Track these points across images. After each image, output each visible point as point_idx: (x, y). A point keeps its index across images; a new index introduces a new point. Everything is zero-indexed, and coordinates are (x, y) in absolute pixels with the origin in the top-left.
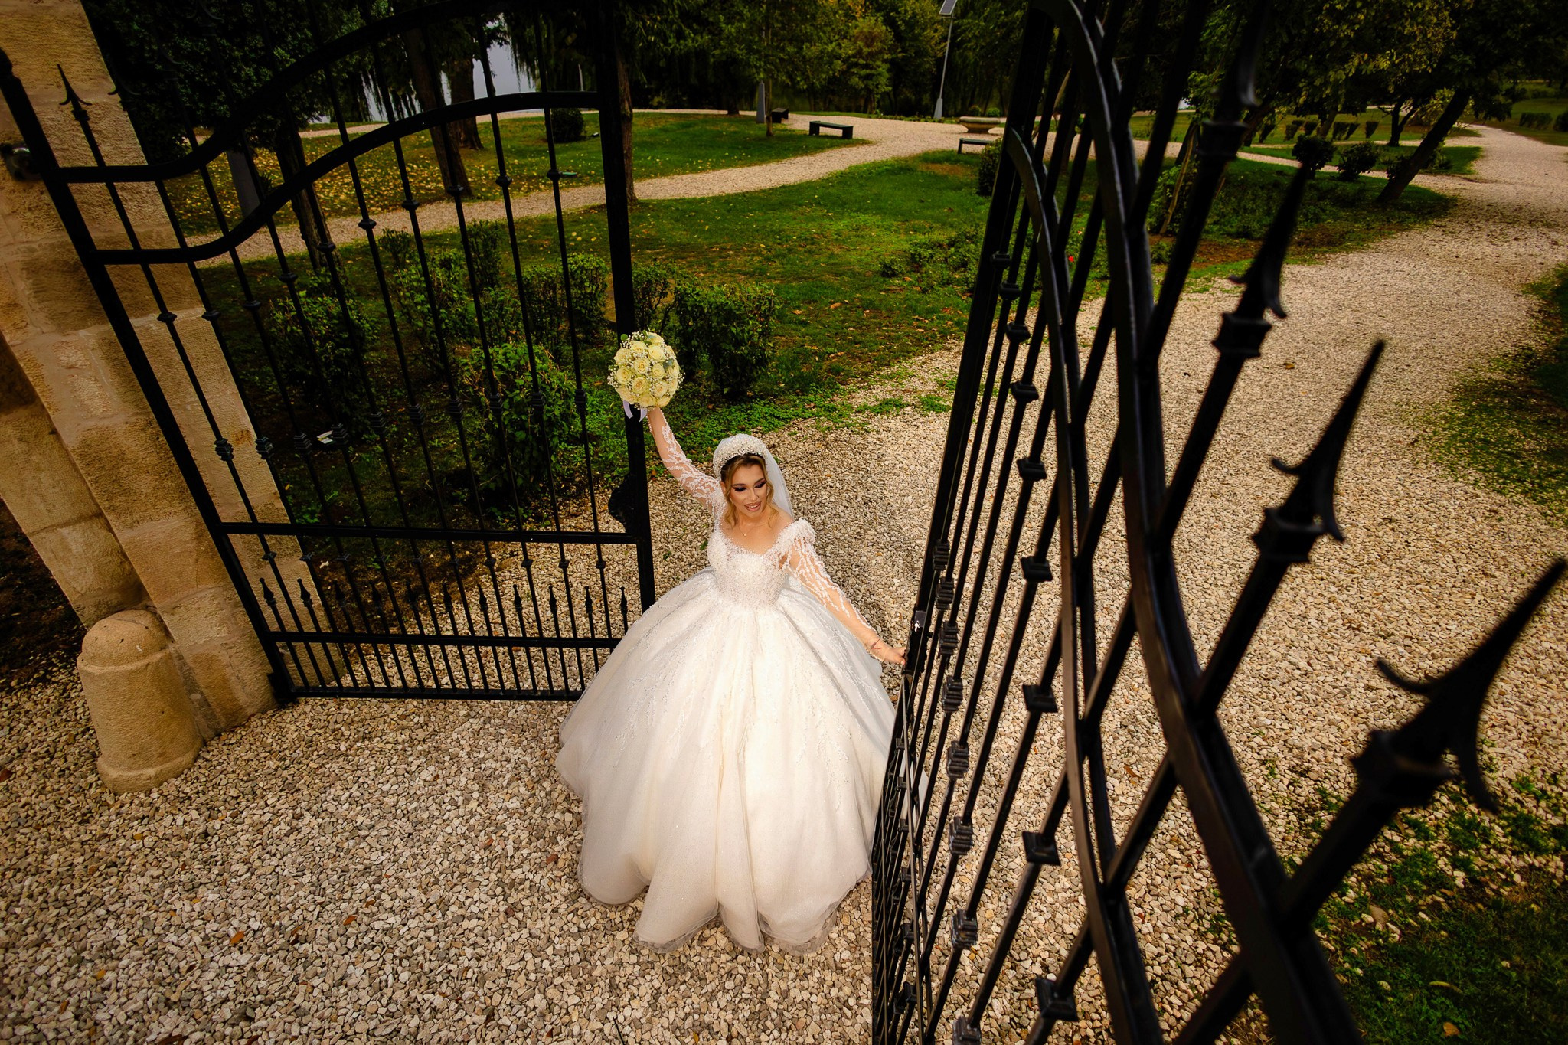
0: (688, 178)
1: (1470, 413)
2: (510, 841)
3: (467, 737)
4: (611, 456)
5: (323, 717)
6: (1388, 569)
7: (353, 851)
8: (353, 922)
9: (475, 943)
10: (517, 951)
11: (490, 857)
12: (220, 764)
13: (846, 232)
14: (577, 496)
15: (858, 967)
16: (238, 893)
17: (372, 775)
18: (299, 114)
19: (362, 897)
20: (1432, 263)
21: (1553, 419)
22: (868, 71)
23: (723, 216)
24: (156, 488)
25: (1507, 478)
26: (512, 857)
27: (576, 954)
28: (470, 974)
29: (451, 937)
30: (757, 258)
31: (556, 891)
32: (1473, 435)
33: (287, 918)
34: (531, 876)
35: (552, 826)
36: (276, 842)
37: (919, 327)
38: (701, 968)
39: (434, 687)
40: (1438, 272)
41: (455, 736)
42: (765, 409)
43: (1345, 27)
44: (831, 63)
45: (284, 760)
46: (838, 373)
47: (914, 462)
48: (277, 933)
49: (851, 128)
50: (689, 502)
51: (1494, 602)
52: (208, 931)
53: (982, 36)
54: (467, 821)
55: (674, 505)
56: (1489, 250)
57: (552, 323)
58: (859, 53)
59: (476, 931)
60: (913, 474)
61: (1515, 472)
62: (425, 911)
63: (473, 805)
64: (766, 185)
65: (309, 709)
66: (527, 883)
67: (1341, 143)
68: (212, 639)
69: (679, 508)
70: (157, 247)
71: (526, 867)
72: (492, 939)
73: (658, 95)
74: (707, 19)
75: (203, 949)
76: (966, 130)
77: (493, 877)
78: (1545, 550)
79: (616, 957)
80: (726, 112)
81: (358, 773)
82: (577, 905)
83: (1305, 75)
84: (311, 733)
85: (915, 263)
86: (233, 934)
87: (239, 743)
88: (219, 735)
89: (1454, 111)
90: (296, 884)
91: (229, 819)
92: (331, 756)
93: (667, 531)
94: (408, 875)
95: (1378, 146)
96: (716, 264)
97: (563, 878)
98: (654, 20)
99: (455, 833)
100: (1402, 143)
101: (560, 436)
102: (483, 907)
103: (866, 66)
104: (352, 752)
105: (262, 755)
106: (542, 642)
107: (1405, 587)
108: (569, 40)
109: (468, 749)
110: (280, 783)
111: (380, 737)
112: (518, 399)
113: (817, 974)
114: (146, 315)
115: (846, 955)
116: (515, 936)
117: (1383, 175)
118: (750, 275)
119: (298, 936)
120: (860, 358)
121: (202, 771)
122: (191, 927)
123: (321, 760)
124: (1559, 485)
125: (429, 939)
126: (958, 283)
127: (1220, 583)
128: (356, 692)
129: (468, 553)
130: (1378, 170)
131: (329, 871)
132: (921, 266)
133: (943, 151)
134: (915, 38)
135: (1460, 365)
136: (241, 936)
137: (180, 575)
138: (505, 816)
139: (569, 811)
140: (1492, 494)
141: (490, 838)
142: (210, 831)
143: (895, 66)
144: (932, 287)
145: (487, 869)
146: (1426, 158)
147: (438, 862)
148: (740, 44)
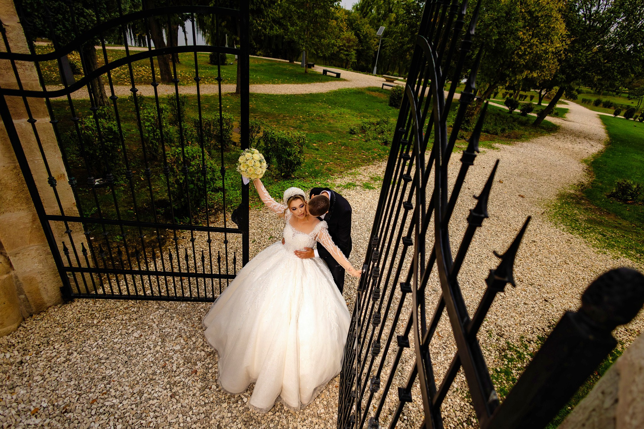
0: (271, 86)
1: (562, 204)
2: (175, 364)
3: (157, 318)
4: (231, 198)
5: (86, 308)
6: (533, 259)
7: (97, 370)
8: (95, 403)
9: (155, 410)
10: (175, 413)
11: (165, 371)
12: (31, 329)
13: (336, 115)
14: (214, 214)
15: (328, 415)
16: (37, 390)
17: (109, 335)
18: (96, 39)
19: (101, 390)
20: (551, 149)
21: (590, 208)
22: (347, 53)
23: (285, 103)
24: (15, 197)
25: (574, 228)
26: (175, 371)
27: (203, 414)
28: (152, 424)
29: (143, 408)
30: (298, 122)
31: (195, 386)
32: (563, 212)
33: (61, 401)
34: (184, 380)
35: (195, 357)
36: (58, 366)
37: (364, 155)
38: (259, 418)
39: (143, 295)
40: (553, 152)
41: (151, 317)
42: (299, 183)
43: (522, 60)
44: (333, 48)
45: (65, 327)
46: (330, 171)
47: (360, 208)
48: (56, 408)
49: (340, 74)
50: (264, 219)
51: (568, 273)
52: (20, 408)
53: (393, 45)
54: (155, 355)
55: (258, 220)
56: (570, 146)
57: (208, 140)
58: (344, 45)
59: (156, 405)
60: (359, 213)
61: (576, 226)
62: (131, 396)
63: (158, 348)
64: (304, 92)
65: (79, 304)
66: (182, 383)
67: (521, 102)
68: (34, 269)
69: (260, 222)
70: (30, 90)
71: (182, 376)
72: (163, 408)
73: (260, 51)
74: (283, 23)
75: (16, 417)
76: (385, 80)
77: (166, 380)
78: (585, 255)
79: (221, 415)
80: (288, 61)
81: (102, 334)
82: (204, 392)
83: (508, 76)
84: (80, 315)
85: (363, 130)
86: (32, 409)
87: (42, 319)
88: (32, 316)
89: (559, 95)
90: (67, 385)
91: (34, 355)
92: (88, 326)
93: (254, 231)
94: (124, 380)
95: (534, 104)
96: (281, 122)
97: (199, 380)
98: (261, 21)
99: (148, 361)
100: (542, 104)
101: (209, 188)
102: (160, 394)
103: (347, 51)
104: (100, 324)
105: (54, 325)
106: (197, 275)
107: (539, 266)
108: (223, 24)
109: (157, 323)
110: (62, 338)
111: (114, 317)
112: (192, 170)
113: (310, 419)
114: (21, 119)
115: (323, 411)
116: (175, 407)
117: (536, 115)
118: (296, 128)
119: (67, 409)
120: (340, 166)
121: (22, 332)
122: (11, 407)
123: (84, 328)
124: (591, 232)
125: (133, 409)
126: (380, 139)
127: (474, 262)
128: (105, 296)
129: (162, 236)
130: (534, 113)
131: (84, 379)
132: (365, 131)
133: (376, 87)
134: (367, 42)
135: (559, 187)
136: (36, 410)
137: (22, 238)
138: (173, 353)
139: (203, 351)
140: (569, 234)
141: (165, 363)
142: (24, 361)
143: (359, 52)
144: (369, 140)
145: (163, 377)
146: (549, 110)
147: (139, 374)
148: (296, 35)
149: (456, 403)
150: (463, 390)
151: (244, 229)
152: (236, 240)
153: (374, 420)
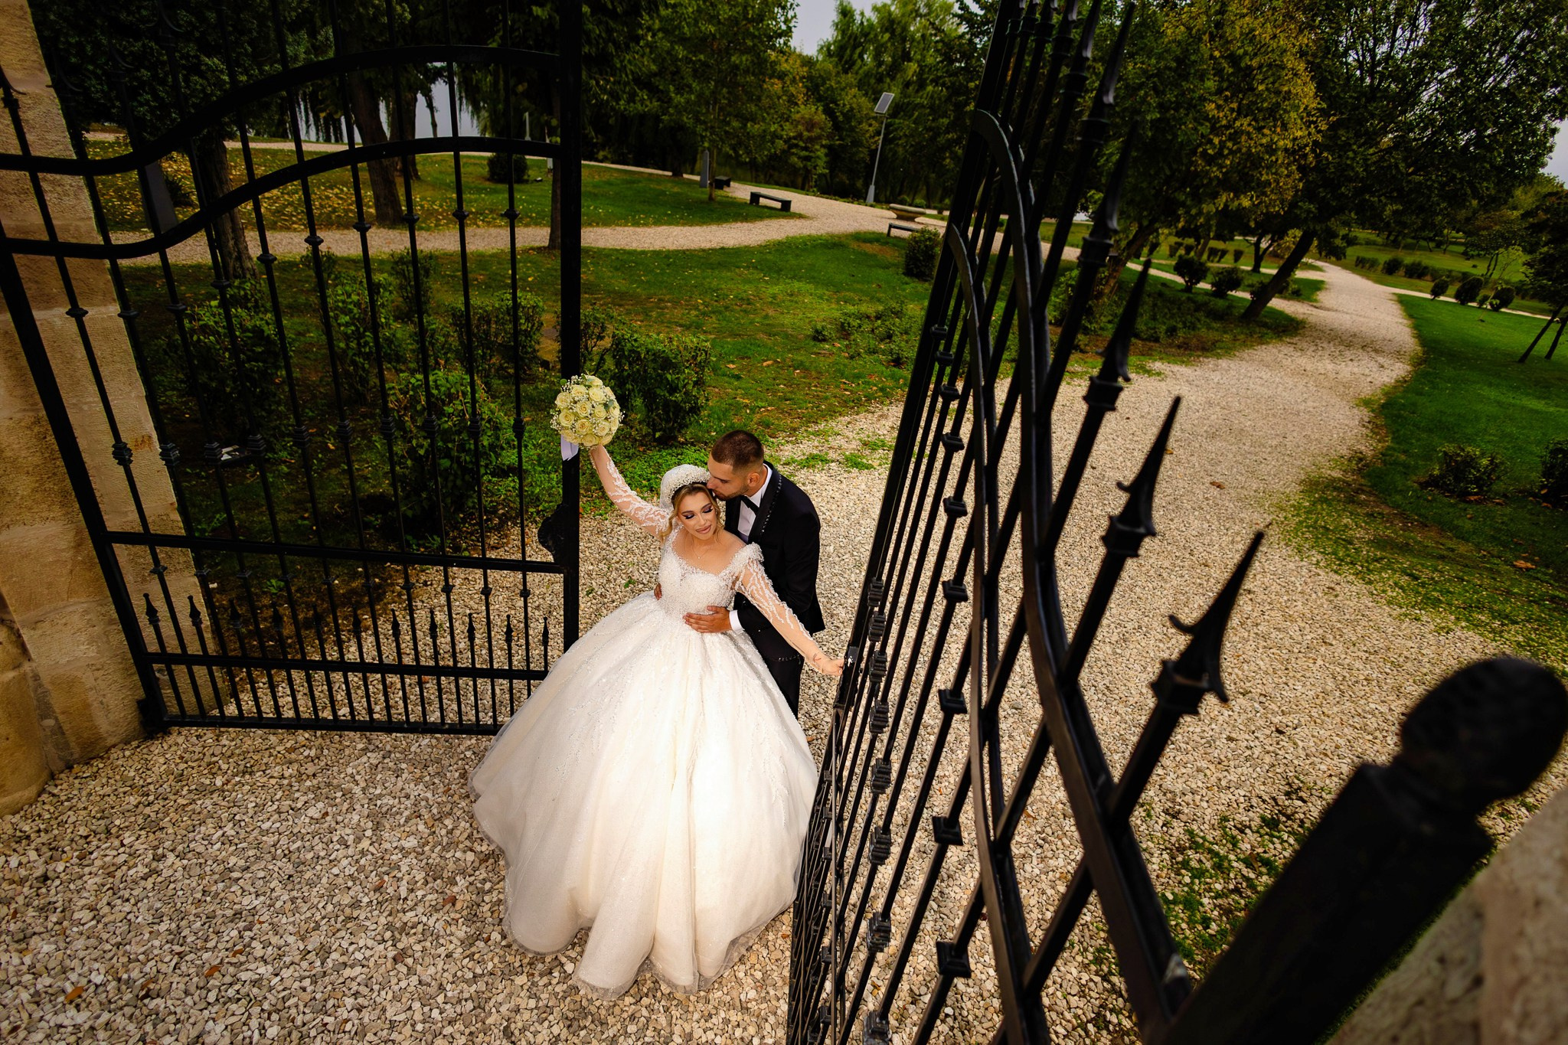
0: (629, 230)
1: (1314, 504)
2: (404, 882)
3: (363, 772)
4: (537, 490)
5: (198, 749)
6: (1246, 634)
7: (222, 895)
8: (216, 974)
9: (358, 992)
10: (404, 1000)
11: (380, 899)
12: (69, 800)
13: (780, 296)
14: (499, 528)
15: (764, 1006)
16: (80, 944)
17: (251, 812)
18: (228, 124)
19: (229, 945)
20: (1286, 375)
21: (1379, 514)
22: (807, 153)
23: (662, 269)
24: (35, 490)
25: (1342, 560)
26: (406, 899)
27: (470, 1002)
28: (349, 1026)
29: (330, 987)
30: (694, 313)
31: (452, 934)
32: (1316, 522)
33: (137, 971)
34: (424, 919)
35: (451, 866)
36: (131, 886)
37: (846, 390)
38: (603, 1012)
39: (331, 717)
40: (1290, 382)
41: (349, 770)
42: (695, 455)
43: (1215, 169)
44: (773, 143)
45: (148, 795)
46: (768, 426)
47: (837, 514)
48: (124, 987)
49: (790, 202)
50: (615, 540)
51: (1332, 666)
52: (39, 987)
53: (912, 136)
54: (357, 861)
55: (600, 542)
56: (1330, 367)
57: (483, 357)
58: (800, 136)
59: (358, 980)
60: (836, 525)
61: (1348, 556)
62: (302, 959)
63: (365, 844)
64: (706, 245)
65: (181, 740)
66: (420, 927)
67: (1214, 265)
68: (77, 659)
69: (605, 546)
70: (73, 241)
71: (420, 909)
72: (376, 987)
73: (604, 150)
74: (657, 87)
75: (32, 1007)
76: (895, 216)
77: (383, 920)
78: (1371, 623)
79: (513, 1003)
80: (670, 174)
81: (235, 810)
82: (473, 949)
83: (1183, 204)
84: (182, 766)
85: (844, 331)
86: (69, 988)
87: (94, 776)
88: (70, 768)
89: (1301, 249)
90: (151, 933)
91: (75, 860)
92: (203, 791)
93: (591, 568)
94: (284, 920)
95: (1243, 271)
96: (654, 314)
97: (460, 921)
98: (608, 81)
99: (342, 875)
100: (1263, 270)
101: (486, 466)
102: (368, 953)
103: (806, 149)
104: (229, 787)
105: (122, 790)
106: (456, 672)
107: (1261, 650)
108: (520, 88)
109: (363, 784)
110: (140, 821)
111: (264, 771)
112: (446, 426)
113: (722, 1014)
114: (50, 308)
115: (752, 994)
116: (403, 984)
117: (1247, 296)
118: (688, 328)
119: (149, 990)
120: (790, 414)
121: (46, 807)
122: (19, 983)
123: (192, 796)
124: (1383, 569)
125: (304, 989)
126: (884, 353)
127: (1107, 640)
128: (242, 722)
129: (377, 580)
130: (1244, 291)
131: (192, 918)
132: (849, 334)
133: (874, 233)
134: (852, 129)
135: (1306, 462)
136: (79, 992)
137: (50, 585)
138: (400, 856)
139: (471, 850)
140: (1330, 574)
141: (382, 879)
142: (50, 874)
143: (833, 153)
144: (859, 355)
145: (376, 913)
146: (1280, 285)
147: (320, 906)
148: (689, 113)
149: (1069, 976)
150: (1085, 944)
151: (567, 563)
152: (548, 588)
153: (878, 1020)
